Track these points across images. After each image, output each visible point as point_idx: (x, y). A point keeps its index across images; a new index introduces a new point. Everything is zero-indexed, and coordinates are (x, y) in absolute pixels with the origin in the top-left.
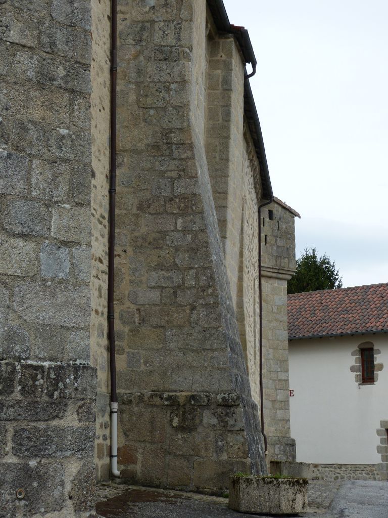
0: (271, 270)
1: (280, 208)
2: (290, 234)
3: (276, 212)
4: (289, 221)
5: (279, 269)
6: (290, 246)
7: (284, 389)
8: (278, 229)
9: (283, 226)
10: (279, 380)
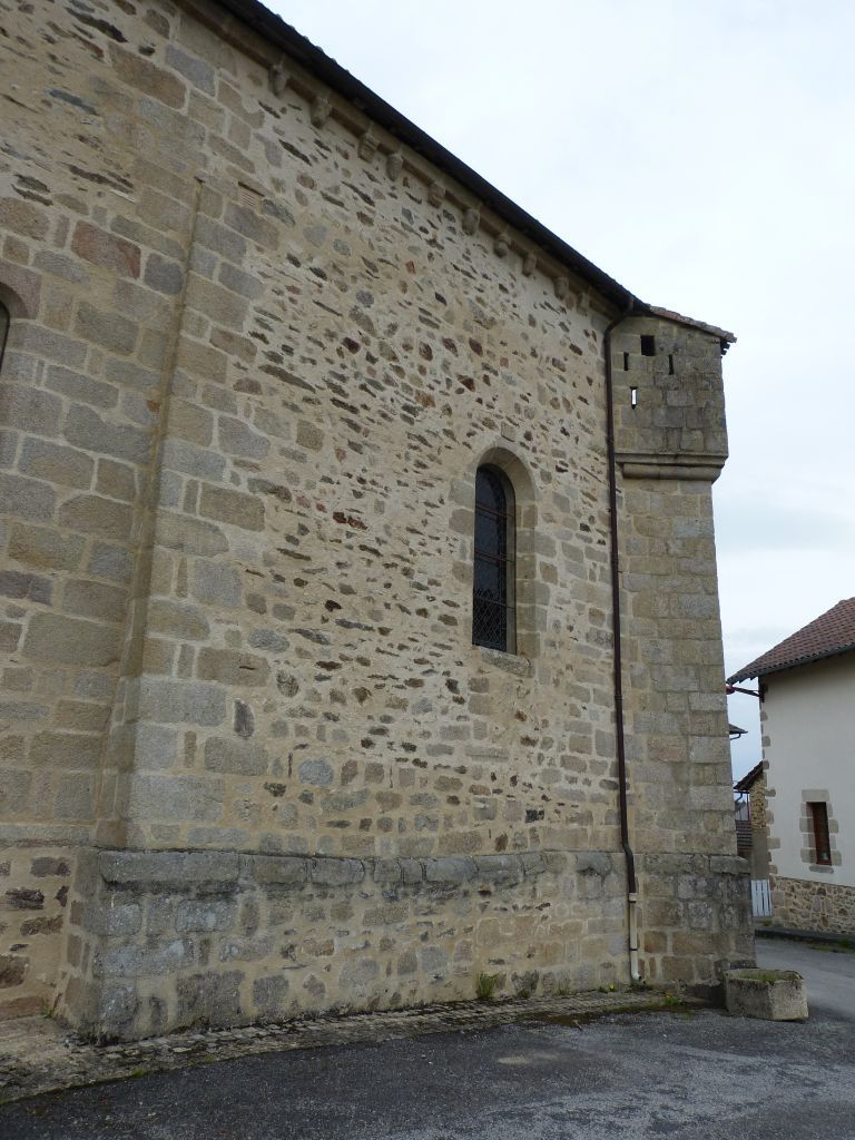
0: (655, 461)
1: (675, 329)
2: (706, 379)
3: (662, 339)
4: (702, 351)
5: (676, 456)
6: (708, 404)
7: (712, 733)
8: (672, 372)
9: (686, 365)
10: (694, 713)
